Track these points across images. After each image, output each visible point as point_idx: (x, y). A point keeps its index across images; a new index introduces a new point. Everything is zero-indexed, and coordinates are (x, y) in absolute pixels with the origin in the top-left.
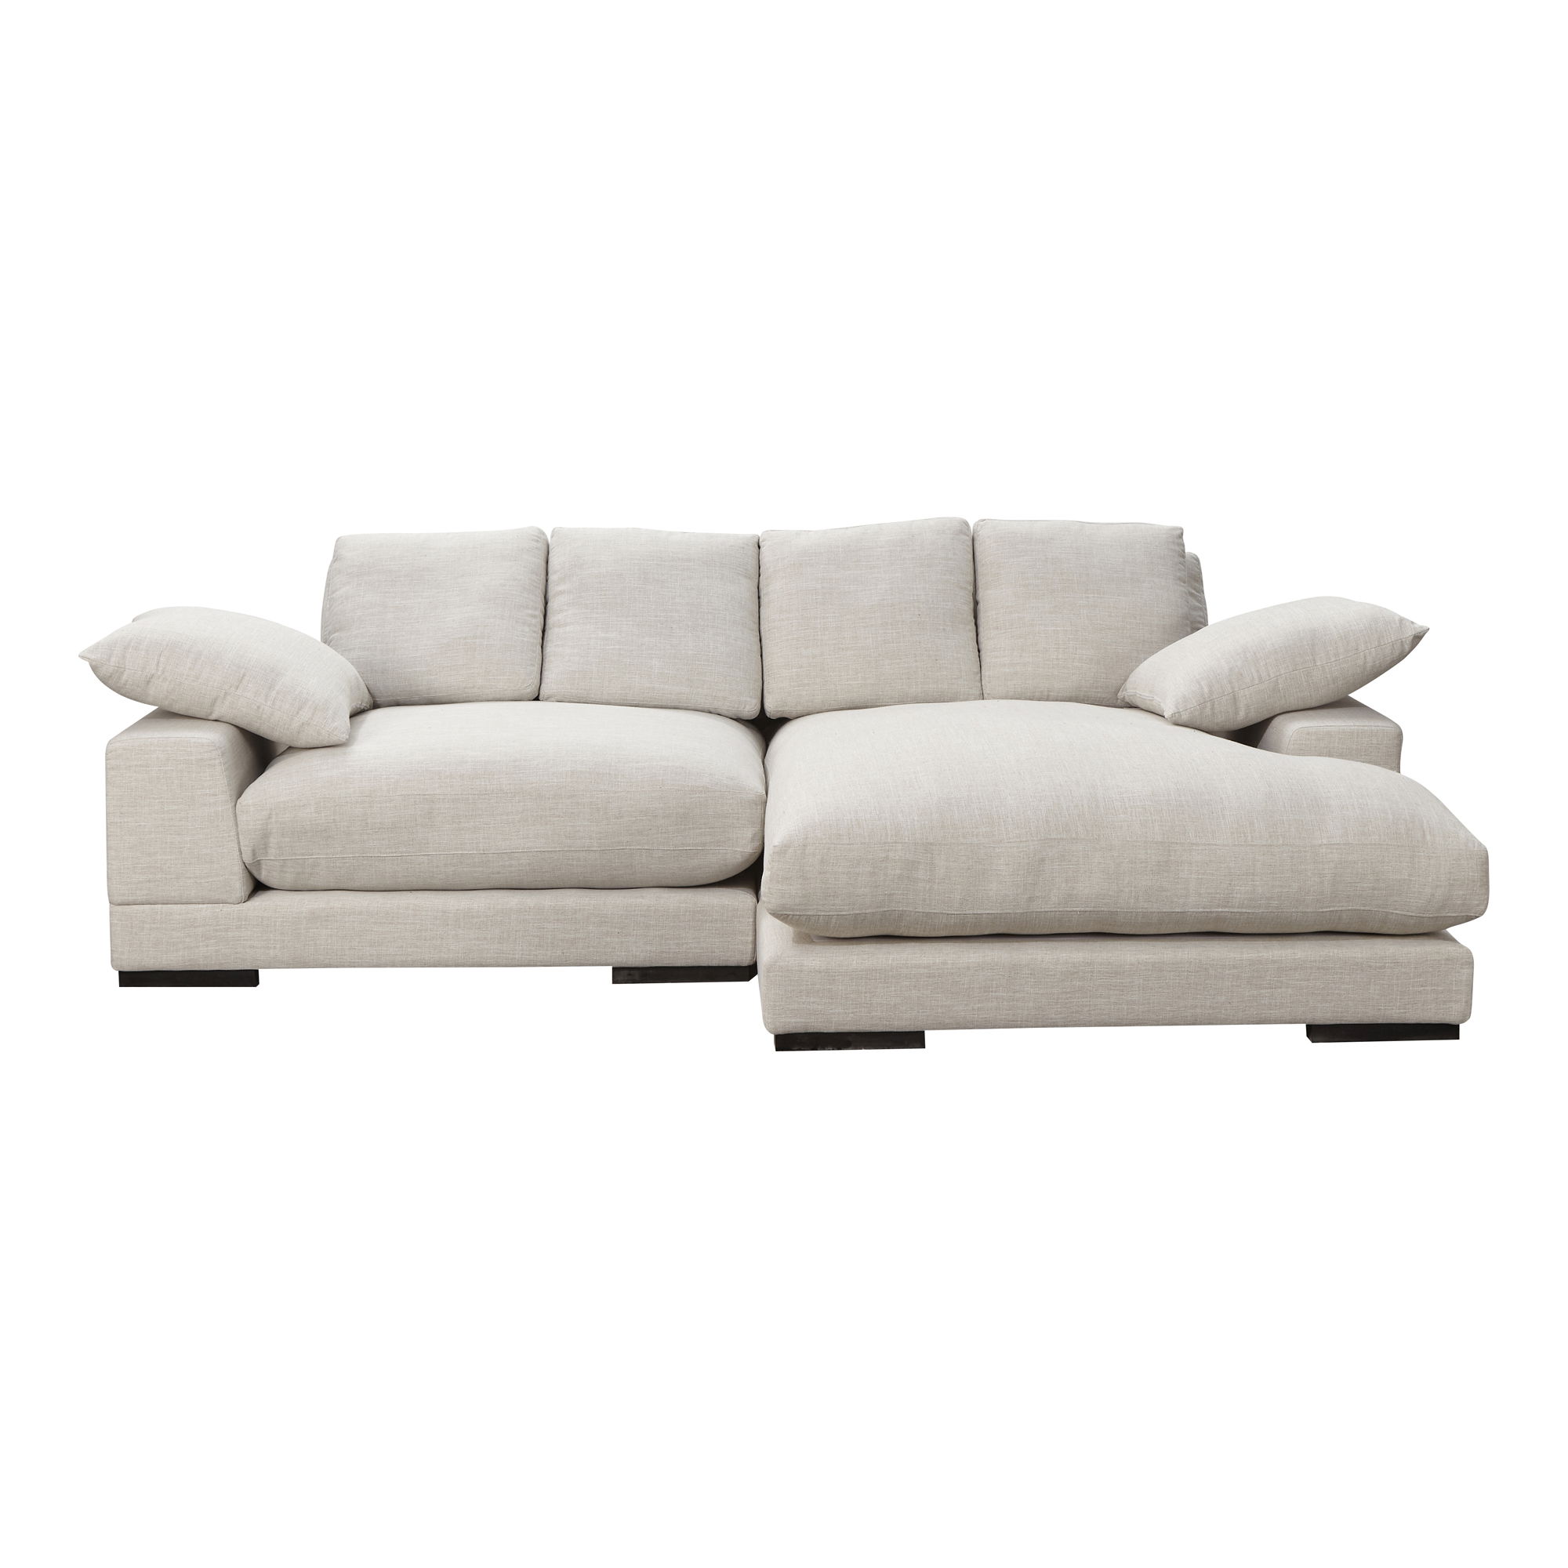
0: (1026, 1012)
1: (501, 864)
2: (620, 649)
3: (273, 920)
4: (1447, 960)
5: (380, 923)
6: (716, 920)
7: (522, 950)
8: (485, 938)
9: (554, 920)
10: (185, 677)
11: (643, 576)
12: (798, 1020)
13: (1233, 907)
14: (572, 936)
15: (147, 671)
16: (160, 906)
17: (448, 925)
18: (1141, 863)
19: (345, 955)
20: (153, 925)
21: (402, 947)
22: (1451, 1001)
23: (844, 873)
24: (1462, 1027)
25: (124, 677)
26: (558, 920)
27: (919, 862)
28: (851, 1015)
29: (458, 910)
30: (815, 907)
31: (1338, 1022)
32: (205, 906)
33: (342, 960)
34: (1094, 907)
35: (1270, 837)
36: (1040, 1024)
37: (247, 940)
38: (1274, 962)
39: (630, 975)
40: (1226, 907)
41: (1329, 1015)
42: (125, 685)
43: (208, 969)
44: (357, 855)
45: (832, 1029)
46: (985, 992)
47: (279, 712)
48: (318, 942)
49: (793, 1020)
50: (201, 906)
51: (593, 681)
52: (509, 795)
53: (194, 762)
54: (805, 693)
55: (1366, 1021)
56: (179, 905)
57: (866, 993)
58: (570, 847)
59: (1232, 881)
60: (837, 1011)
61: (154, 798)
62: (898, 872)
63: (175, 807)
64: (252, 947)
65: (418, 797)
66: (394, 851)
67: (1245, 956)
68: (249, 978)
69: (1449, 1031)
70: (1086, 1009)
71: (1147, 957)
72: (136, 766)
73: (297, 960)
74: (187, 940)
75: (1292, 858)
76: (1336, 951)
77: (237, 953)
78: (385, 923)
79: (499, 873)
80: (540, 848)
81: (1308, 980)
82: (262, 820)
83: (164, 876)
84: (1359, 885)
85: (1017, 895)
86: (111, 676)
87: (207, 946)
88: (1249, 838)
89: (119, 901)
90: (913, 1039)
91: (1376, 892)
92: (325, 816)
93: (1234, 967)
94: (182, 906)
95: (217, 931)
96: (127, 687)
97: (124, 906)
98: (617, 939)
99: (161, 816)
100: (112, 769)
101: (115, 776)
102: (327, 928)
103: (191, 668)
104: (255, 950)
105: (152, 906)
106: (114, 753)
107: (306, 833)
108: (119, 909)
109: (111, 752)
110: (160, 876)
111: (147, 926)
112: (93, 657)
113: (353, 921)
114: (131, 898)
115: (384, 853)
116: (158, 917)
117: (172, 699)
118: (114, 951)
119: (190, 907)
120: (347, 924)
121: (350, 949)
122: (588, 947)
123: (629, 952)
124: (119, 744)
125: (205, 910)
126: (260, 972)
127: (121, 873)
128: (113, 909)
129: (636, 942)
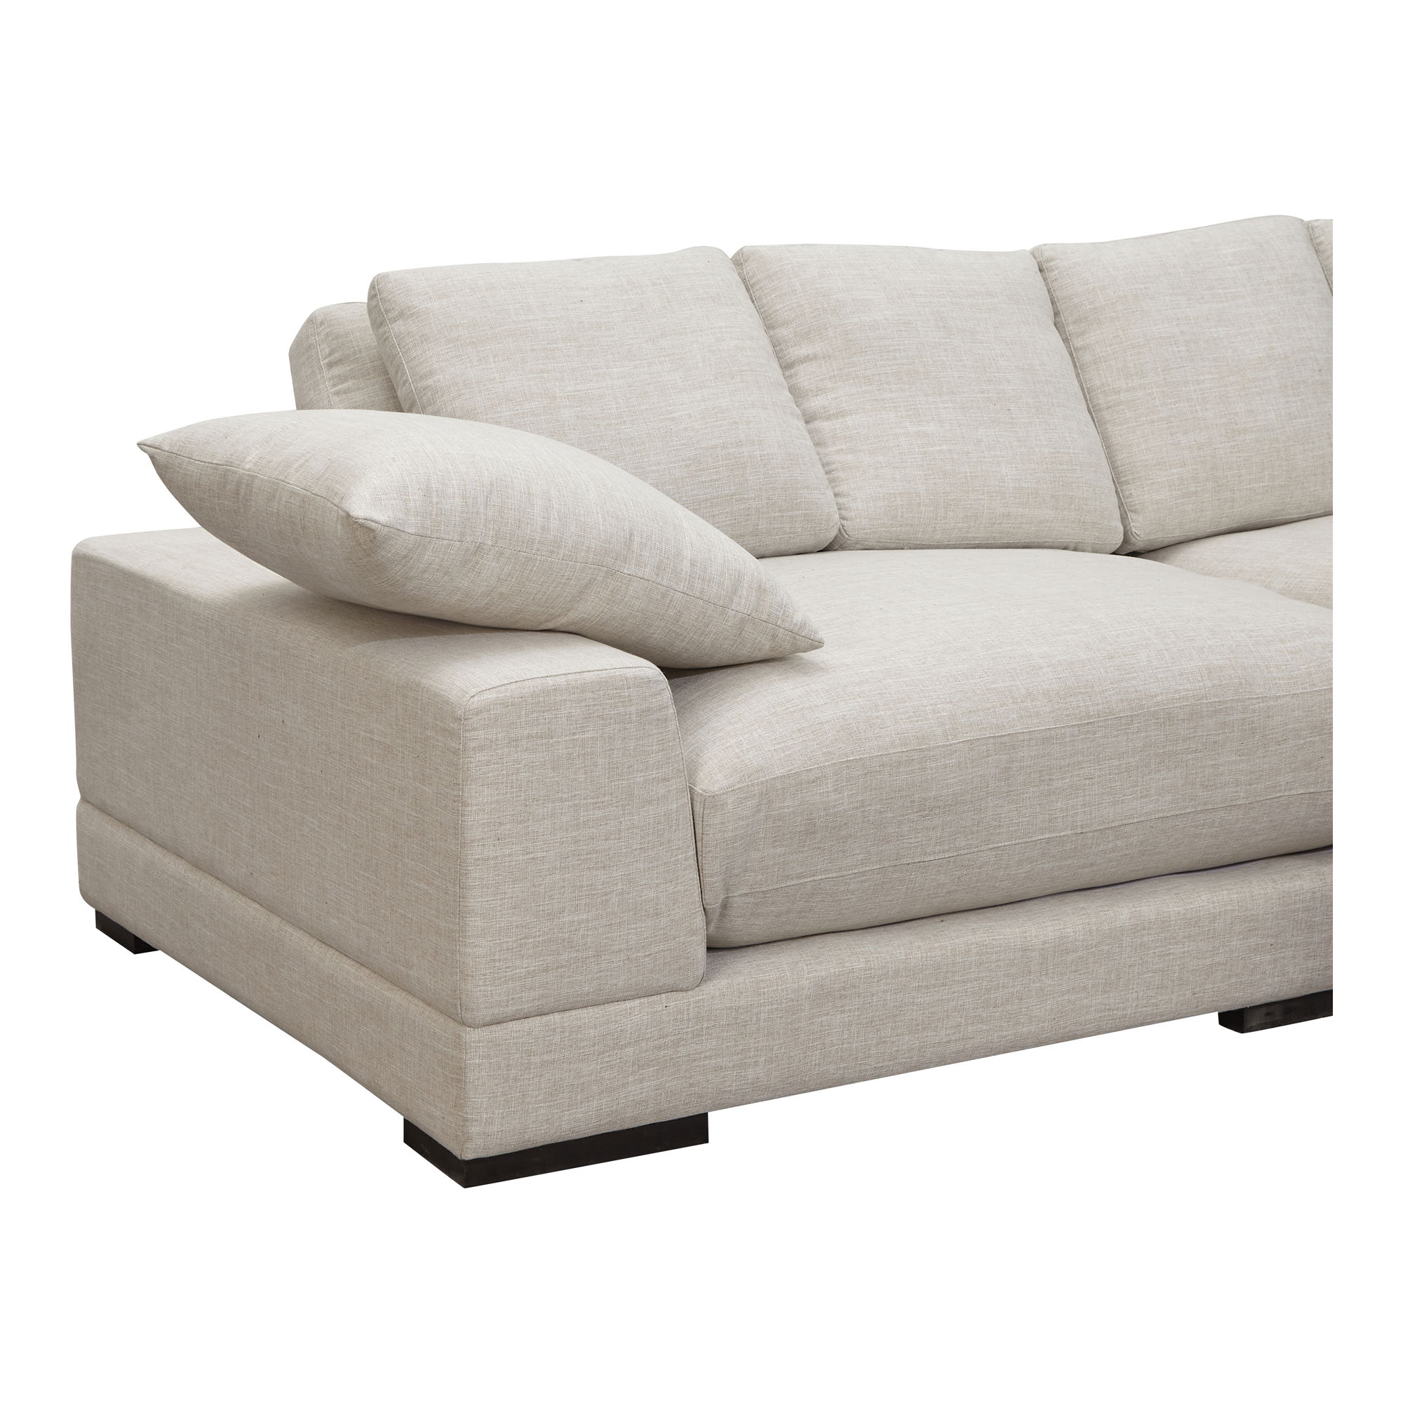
1: (1101, 848)
2: (950, 451)
3: (755, 1011)
8: (1085, 988)
10: (535, 546)
14: (1208, 962)
16: (557, 1016)
20: (546, 1057)
21: (960, 1025)
26: (1190, 936)
29: (1045, 943)
32: (637, 1001)
33: (863, 1067)
37: (709, 1057)
42: (424, 571)
43: (637, 1125)
47: (700, 602)
48: (827, 1040)
50: (629, 1004)
51: (923, 509)
52: (1124, 721)
53: (634, 718)
54: (1192, 506)
56: (590, 1009)
61: (561, 800)
63: (598, 813)
64: (717, 1069)
65: (992, 741)
66: (946, 848)
68: (691, 1131)
72: (529, 736)
73: (790, 1080)
74: (607, 1075)
77: (691, 1086)
78: (934, 986)
80: (1162, 811)
83: (573, 955)
86: (405, 557)
87: (641, 1081)
89: (487, 1018)
92: (851, 796)
94: (596, 1009)
95: (659, 1048)
96: (426, 575)
97: (494, 1028)
98: (1268, 957)
99: (574, 834)
100: (481, 748)
101: (488, 763)
102: (843, 1012)
103: (543, 528)
104: (722, 1074)
105: (545, 1018)
106: (485, 715)
107: (814, 833)
108: (485, 1033)
109: (477, 714)
110: (566, 956)
111: (537, 1059)
112: (382, 518)
113: (885, 991)
114: (510, 1010)
115: (930, 855)
116: (557, 1038)
117: (501, 594)
118: (466, 1120)
119: (612, 1008)
120: (875, 999)
121: (878, 1044)
122: (1230, 976)
123: (1284, 975)
124: (491, 696)
125: (636, 1012)
126: (712, 1117)
127: (494, 961)
128: (471, 1035)
129: (1294, 957)
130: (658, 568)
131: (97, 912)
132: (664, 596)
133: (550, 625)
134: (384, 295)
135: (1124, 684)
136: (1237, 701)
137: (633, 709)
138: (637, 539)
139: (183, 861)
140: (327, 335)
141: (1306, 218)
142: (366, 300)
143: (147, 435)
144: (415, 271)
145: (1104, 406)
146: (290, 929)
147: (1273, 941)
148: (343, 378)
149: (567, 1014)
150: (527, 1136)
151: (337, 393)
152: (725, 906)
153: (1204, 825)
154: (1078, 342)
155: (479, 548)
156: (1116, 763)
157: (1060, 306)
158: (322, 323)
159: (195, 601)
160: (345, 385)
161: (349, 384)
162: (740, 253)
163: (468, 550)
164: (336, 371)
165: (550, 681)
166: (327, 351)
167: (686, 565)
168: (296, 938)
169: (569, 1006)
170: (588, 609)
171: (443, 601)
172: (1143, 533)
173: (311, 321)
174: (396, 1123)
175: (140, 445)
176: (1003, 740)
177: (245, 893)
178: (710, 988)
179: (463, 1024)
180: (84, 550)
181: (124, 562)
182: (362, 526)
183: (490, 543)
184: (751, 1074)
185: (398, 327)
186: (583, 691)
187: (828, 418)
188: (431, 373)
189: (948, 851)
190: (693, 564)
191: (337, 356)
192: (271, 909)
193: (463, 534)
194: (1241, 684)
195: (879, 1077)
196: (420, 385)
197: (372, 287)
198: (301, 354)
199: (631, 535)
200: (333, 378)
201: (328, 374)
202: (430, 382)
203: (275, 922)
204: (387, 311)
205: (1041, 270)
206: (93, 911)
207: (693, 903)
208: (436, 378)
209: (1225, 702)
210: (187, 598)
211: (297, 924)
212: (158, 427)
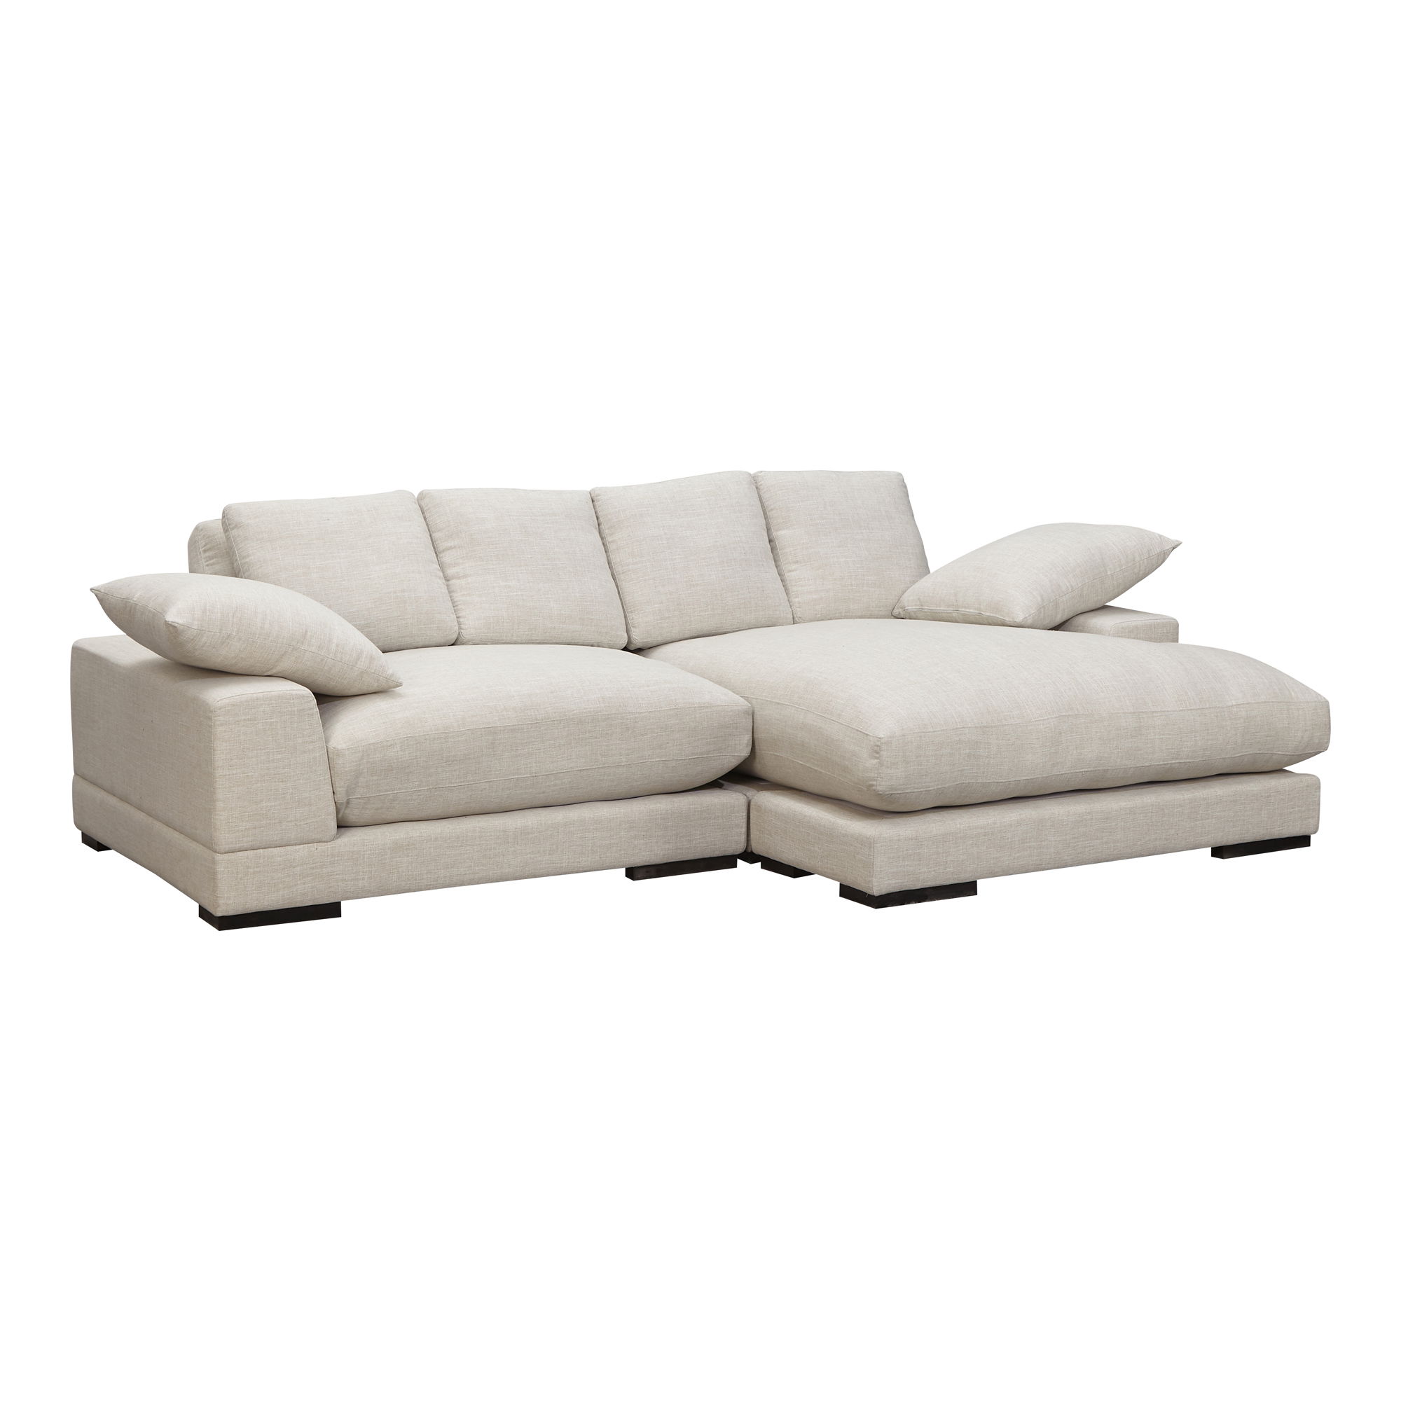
0: (1049, 857)
1: (547, 784)
2: (522, 595)
3: (362, 853)
4: (1307, 786)
5: (453, 847)
6: (718, 817)
7: (569, 858)
8: (539, 852)
9: (594, 829)
11: (524, 530)
12: (897, 881)
13: (1181, 759)
14: (608, 842)
15: (224, 632)
16: (261, 850)
17: (508, 843)
18: (1124, 729)
19: (423, 879)
20: (256, 869)
21: (471, 867)
22: (1309, 818)
23: (932, 755)
24: (1313, 837)
25: (204, 639)
26: (596, 829)
27: (980, 742)
28: (933, 873)
29: (515, 829)
30: (912, 785)
31: (1241, 842)
33: (421, 884)
34: (1094, 767)
35: (1201, 702)
36: (1056, 865)
37: (339, 874)
38: (1205, 799)
39: (647, 872)
40: (1177, 759)
41: (1237, 837)
42: (203, 646)
43: (303, 905)
44: (431, 787)
45: (919, 886)
46: (1022, 843)
47: (340, 663)
48: (400, 870)
49: (894, 882)
50: (298, 847)
51: (505, 624)
52: (556, 722)
53: (296, 713)
54: (666, 624)
55: (1258, 839)
56: (278, 848)
57: (943, 853)
58: (604, 764)
59: (1181, 738)
60: (923, 870)
61: (261, 749)
62: (968, 751)
63: (279, 756)
64: (343, 880)
65: (483, 730)
66: (463, 780)
67: (1186, 796)
68: (332, 910)
69: (1303, 841)
70: (1087, 850)
71: (1125, 804)
72: (244, 720)
74: (287, 880)
75: (1217, 716)
76: (1240, 787)
77: (330, 887)
79: (544, 792)
80: (580, 767)
81: (1225, 811)
82: (356, 762)
83: (268, 822)
84: (1258, 734)
85: (1046, 762)
86: (193, 639)
87: (304, 884)
88: (1188, 704)
89: (227, 850)
90: (969, 889)
91: (1268, 738)
92: (410, 753)
93: (1180, 806)
94: (281, 848)
95: (313, 868)
96: (204, 648)
97: (230, 854)
98: (642, 841)
99: (267, 765)
100: (222, 725)
101: (225, 731)
102: (408, 856)
103: (261, 627)
104: (346, 883)
105: (255, 851)
106: (224, 710)
107: (392, 770)
108: (226, 856)
109: (220, 709)
110: (265, 822)
111: (251, 870)
112: (180, 622)
113: (430, 848)
114: (238, 846)
115: (454, 783)
116: (261, 861)
117: (242, 658)
118: (218, 897)
119: (289, 848)
120: (425, 851)
121: (427, 873)
122: (620, 850)
123: (651, 851)
124: (227, 701)
125: (302, 850)
126: (343, 904)
127: (229, 822)
128: (219, 857)
129: (657, 842)
130: (319, 647)
131: (82, 833)
132: (322, 660)
133: (269, 673)
134: (229, 516)
135: (557, 705)
136: (618, 714)
137: (296, 709)
138: (309, 634)
139: (115, 798)
140: (204, 535)
141: (752, 472)
142: (221, 518)
143: (95, 584)
144: (244, 504)
145: (621, 572)
146: (155, 822)
147: (644, 833)
148: (211, 558)
149: (266, 850)
150: (247, 906)
151: (208, 565)
152: (348, 802)
153: (604, 775)
154: (609, 539)
155: (229, 636)
156: (552, 742)
157: (601, 519)
158: (202, 530)
159: (120, 667)
160: (211, 562)
161: (214, 560)
162: (421, 494)
163: (224, 637)
164: (207, 554)
165: (255, 695)
166: (204, 543)
167: (333, 647)
168: (158, 825)
169: (267, 846)
170: (285, 665)
171: (216, 661)
172: (639, 639)
173: (197, 529)
174: (195, 907)
175: (91, 589)
176: (490, 729)
177: (139, 808)
178: (339, 842)
179: (216, 852)
180: (79, 645)
181: (93, 649)
182: (171, 625)
183: (234, 634)
184: (360, 884)
185: (234, 533)
186: (271, 700)
187: (459, 578)
188: (248, 556)
189: (464, 782)
190: (337, 646)
191: (208, 546)
192: (149, 814)
193: (221, 629)
194: (620, 706)
195: (429, 889)
196: (243, 561)
197: (224, 512)
198: (192, 544)
199: (306, 631)
200: (206, 557)
201: (203, 555)
202: (247, 560)
203: (151, 819)
204: (229, 525)
205: (593, 501)
206: (80, 832)
207: (329, 800)
208: (250, 558)
209: (612, 714)
210: (117, 665)
211: (157, 818)
212: (100, 581)
